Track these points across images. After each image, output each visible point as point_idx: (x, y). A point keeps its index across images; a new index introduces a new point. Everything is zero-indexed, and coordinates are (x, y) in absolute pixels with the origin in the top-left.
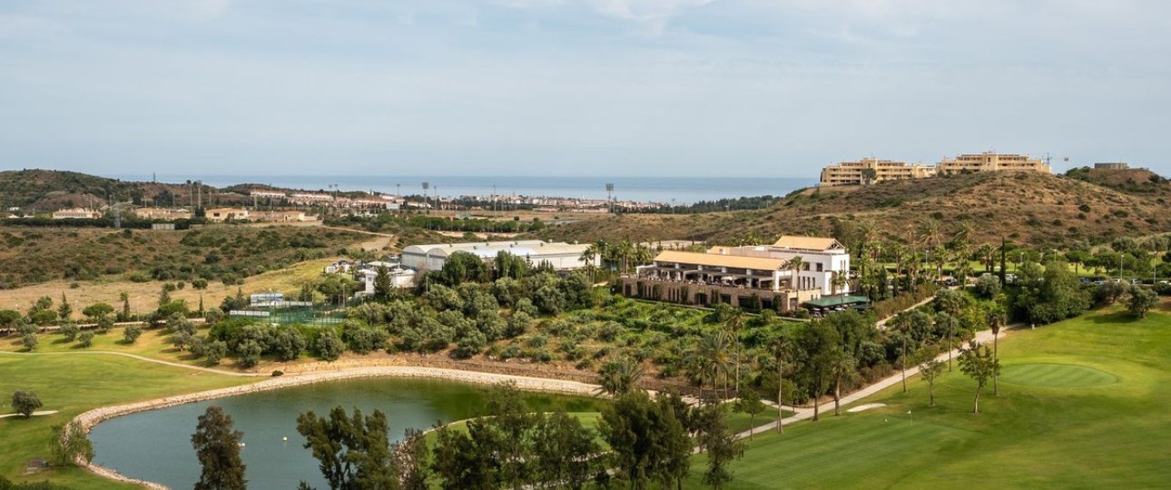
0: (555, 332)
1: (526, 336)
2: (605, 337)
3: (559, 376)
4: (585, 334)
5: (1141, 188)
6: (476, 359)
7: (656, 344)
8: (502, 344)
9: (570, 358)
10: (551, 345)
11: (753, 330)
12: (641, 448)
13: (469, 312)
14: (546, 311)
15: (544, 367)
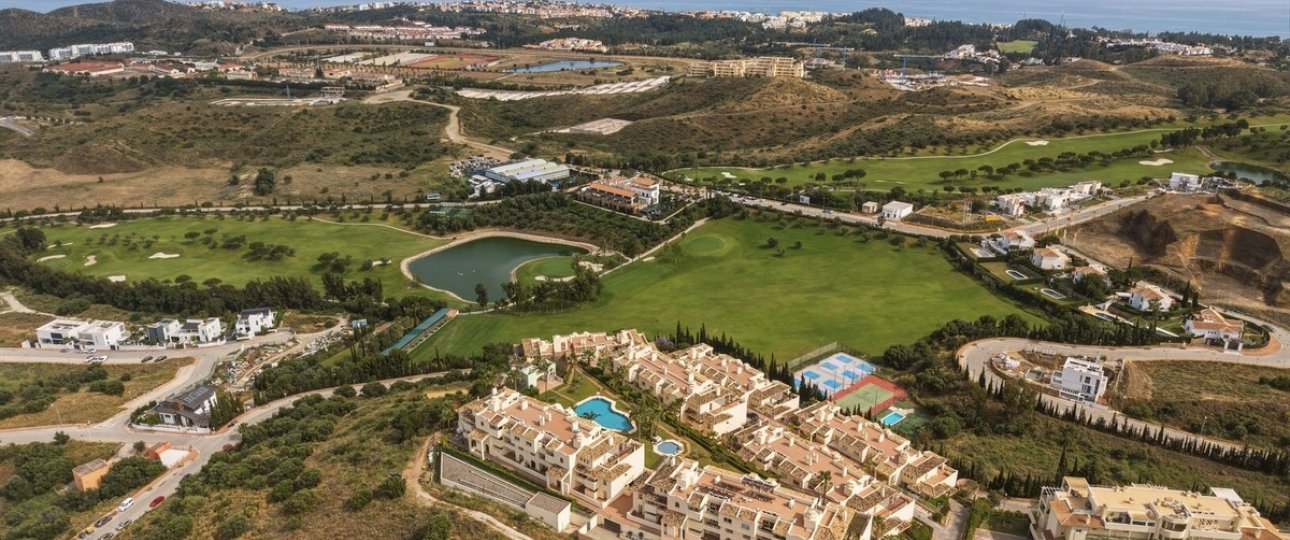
0: (554, 218)
1: (543, 220)
2: (572, 221)
3: (556, 237)
4: (564, 220)
5: (846, 83)
6: (525, 229)
7: (590, 225)
8: (535, 223)
9: (560, 230)
10: (553, 224)
11: (623, 222)
12: (581, 289)
13: (521, 209)
14: (550, 209)
15: (551, 233)
